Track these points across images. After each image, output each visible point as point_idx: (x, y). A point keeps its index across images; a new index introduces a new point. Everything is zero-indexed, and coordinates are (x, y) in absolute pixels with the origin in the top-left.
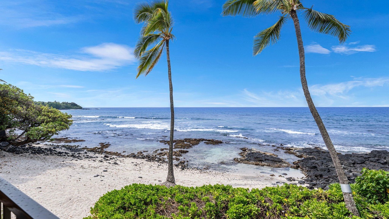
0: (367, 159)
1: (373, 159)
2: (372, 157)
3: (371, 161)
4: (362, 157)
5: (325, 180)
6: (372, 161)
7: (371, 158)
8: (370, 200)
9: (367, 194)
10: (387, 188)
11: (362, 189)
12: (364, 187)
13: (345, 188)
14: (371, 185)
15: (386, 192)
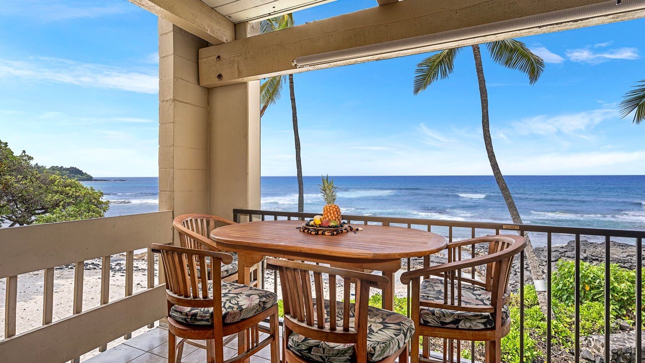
0: (564, 254)
1: (571, 253)
2: (570, 251)
3: (568, 257)
4: (557, 251)
5: (512, 286)
6: (570, 257)
7: (568, 253)
8: (567, 302)
9: (564, 295)
10: (586, 283)
11: (558, 288)
12: (561, 286)
13: (540, 285)
14: (568, 281)
15: (583, 288)
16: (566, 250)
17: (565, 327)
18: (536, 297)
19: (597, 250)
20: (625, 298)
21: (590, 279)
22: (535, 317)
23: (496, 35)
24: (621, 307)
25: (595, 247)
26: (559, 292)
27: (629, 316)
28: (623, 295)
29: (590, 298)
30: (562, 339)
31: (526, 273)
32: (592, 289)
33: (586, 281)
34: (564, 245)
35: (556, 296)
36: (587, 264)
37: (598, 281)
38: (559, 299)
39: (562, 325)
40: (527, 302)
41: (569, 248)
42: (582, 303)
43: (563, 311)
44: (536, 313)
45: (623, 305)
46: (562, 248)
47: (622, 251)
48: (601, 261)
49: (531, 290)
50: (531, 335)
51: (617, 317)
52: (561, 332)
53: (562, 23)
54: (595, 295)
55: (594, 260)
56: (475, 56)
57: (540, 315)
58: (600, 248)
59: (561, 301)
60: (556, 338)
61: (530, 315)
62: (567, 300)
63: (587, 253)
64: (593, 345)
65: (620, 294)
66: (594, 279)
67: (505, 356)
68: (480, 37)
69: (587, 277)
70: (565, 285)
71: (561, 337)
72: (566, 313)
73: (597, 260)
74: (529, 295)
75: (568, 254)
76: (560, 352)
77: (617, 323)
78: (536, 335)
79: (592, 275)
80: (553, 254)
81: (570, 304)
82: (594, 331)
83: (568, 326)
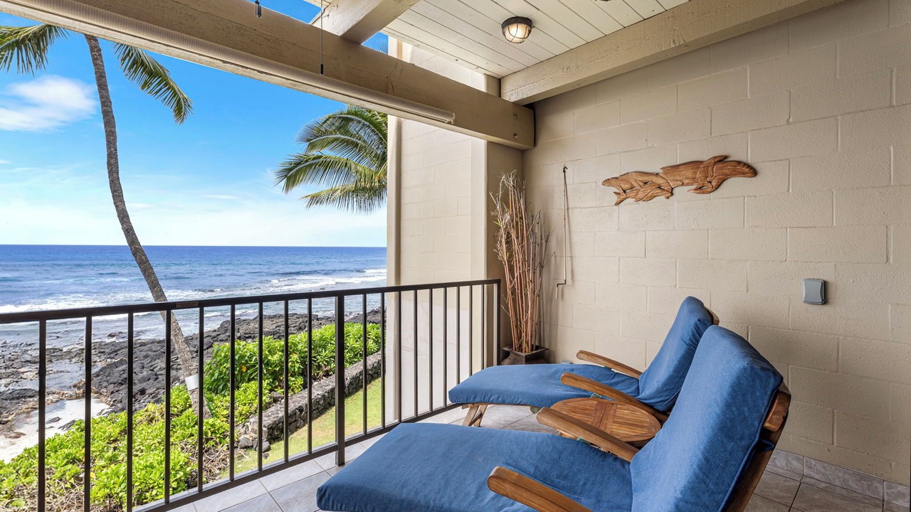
0: (217, 338)
1: (225, 335)
2: (223, 334)
3: (220, 340)
4: (208, 336)
5: (151, 396)
6: (223, 340)
8: (223, 393)
9: (219, 386)
10: (243, 364)
11: (213, 379)
12: (216, 375)
13: (192, 382)
14: (225, 367)
15: (241, 372)
16: (218, 333)
17: (223, 421)
18: (188, 399)
19: (250, 327)
20: (278, 369)
21: (247, 358)
22: (187, 424)
23: (169, 48)
24: (274, 379)
25: (248, 324)
26: (215, 384)
27: (280, 386)
28: (276, 366)
29: (247, 379)
30: (219, 437)
31: (173, 373)
32: (248, 369)
33: (243, 362)
34: (216, 328)
35: (209, 390)
36: (243, 343)
37: (254, 358)
38: (214, 392)
39: (219, 421)
40: (176, 409)
41: (222, 331)
42: (238, 388)
43: (219, 404)
44: (189, 419)
45: (275, 376)
46: (215, 331)
47: (272, 323)
48: (254, 337)
49: (180, 392)
50: (183, 448)
51: (271, 391)
52: (218, 430)
53: (247, 68)
54: (251, 374)
55: (247, 338)
56: (95, 60)
57: (192, 420)
58: (252, 324)
59: (217, 393)
60: (212, 439)
61: (181, 423)
62: (223, 390)
63: (241, 331)
64: (250, 430)
65: (273, 366)
66: (250, 358)
67: (148, 494)
68: (145, 39)
69: (242, 357)
70: (221, 373)
71: (218, 435)
72: (223, 405)
73: (250, 337)
74: (178, 400)
75: (222, 337)
76: (218, 454)
77: (271, 398)
78: (189, 446)
79: (248, 354)
80: (206, 340)
81: (226, 394)
82: (251, 413)
83: (225, 419)
